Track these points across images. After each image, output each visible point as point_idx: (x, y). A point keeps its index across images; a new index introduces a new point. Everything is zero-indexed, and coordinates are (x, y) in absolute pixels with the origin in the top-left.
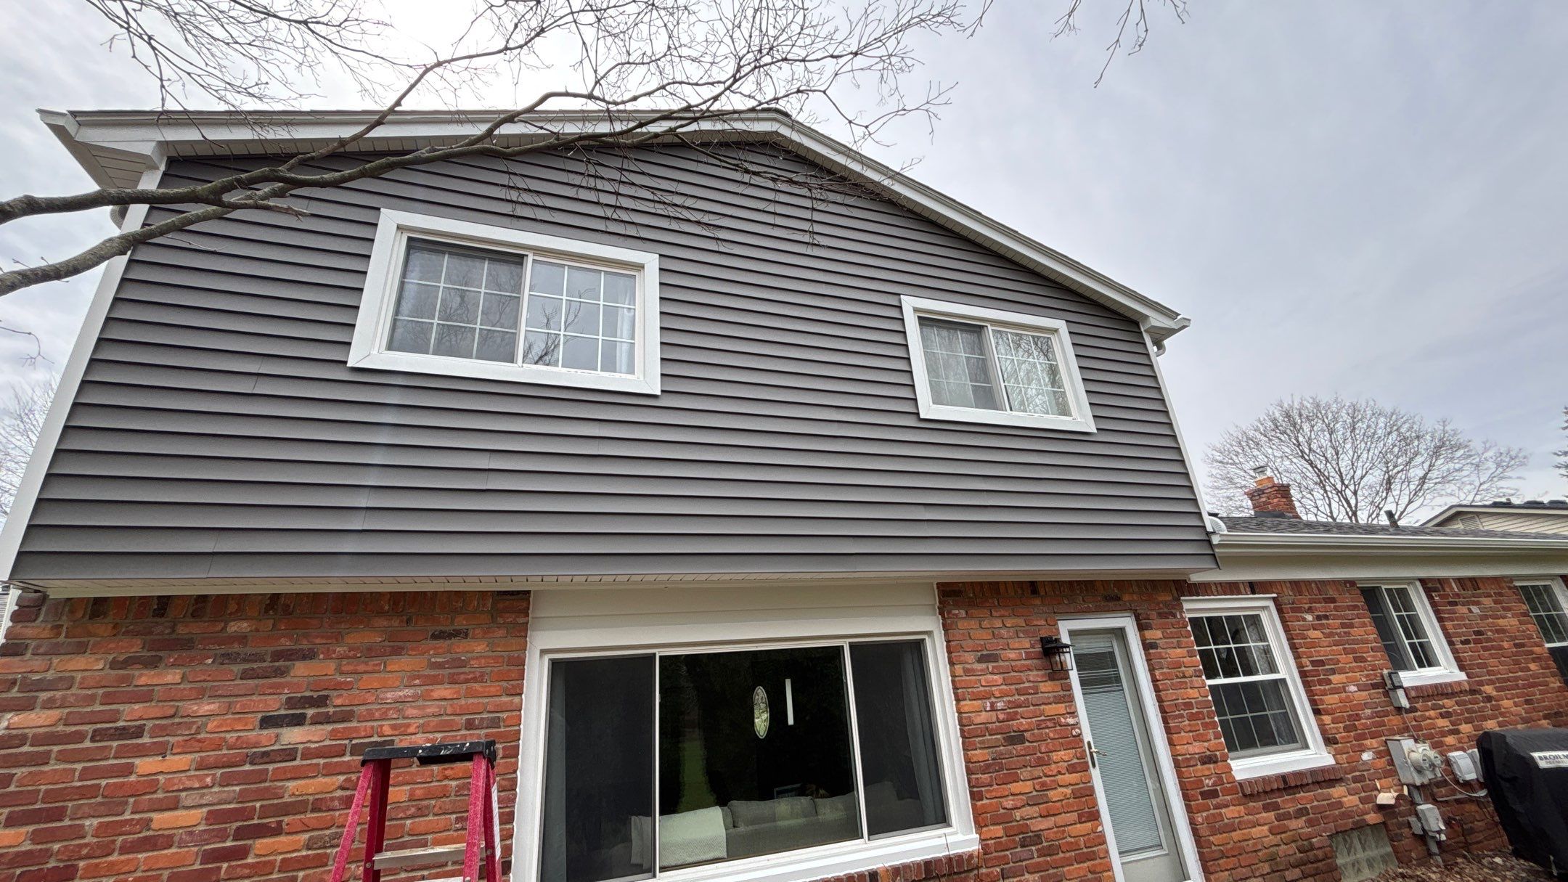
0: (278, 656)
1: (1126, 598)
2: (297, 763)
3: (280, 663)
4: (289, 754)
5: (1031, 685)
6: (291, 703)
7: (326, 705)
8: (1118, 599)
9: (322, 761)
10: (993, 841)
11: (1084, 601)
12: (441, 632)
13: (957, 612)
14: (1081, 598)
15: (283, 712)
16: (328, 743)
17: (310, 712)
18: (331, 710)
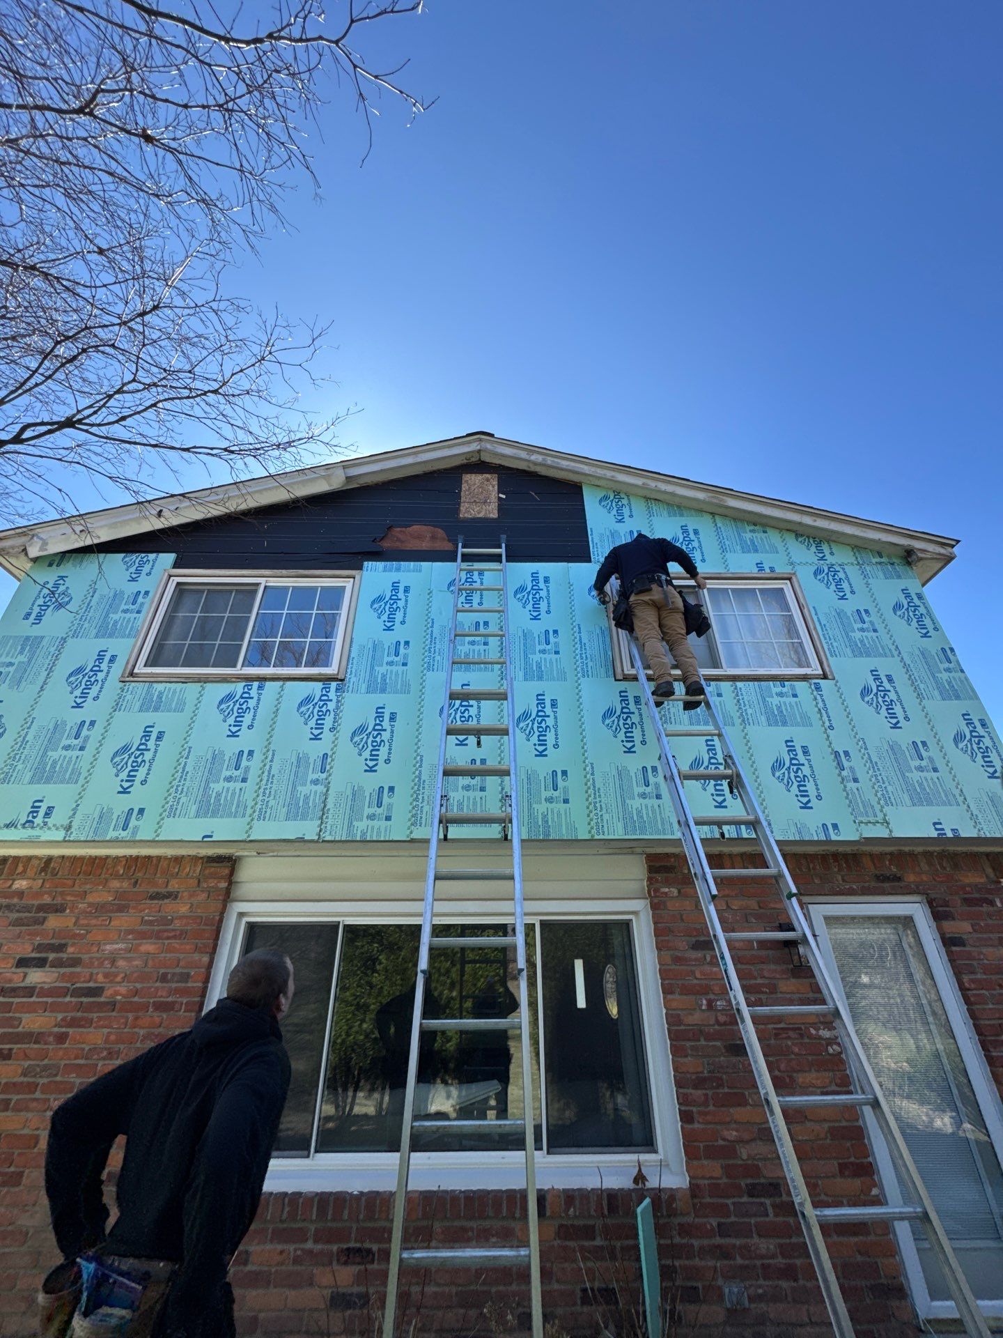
0: (41, 908)
1: (911, 878)
2: (34, 999)
3: (41, 914)
4: (30, 991)
5: (767, 981)
6: (40, 948)
7: (62, 951)
8: (899, 879)
9: (50, 1000)
10: (706, 1182)
11: (844, 880)
12: (157, 893)
13: (667, 890)
14: (840, 878)
15: (34, 955)
16: (57, 984)
17: (52, 956)
18: (64, 956)
